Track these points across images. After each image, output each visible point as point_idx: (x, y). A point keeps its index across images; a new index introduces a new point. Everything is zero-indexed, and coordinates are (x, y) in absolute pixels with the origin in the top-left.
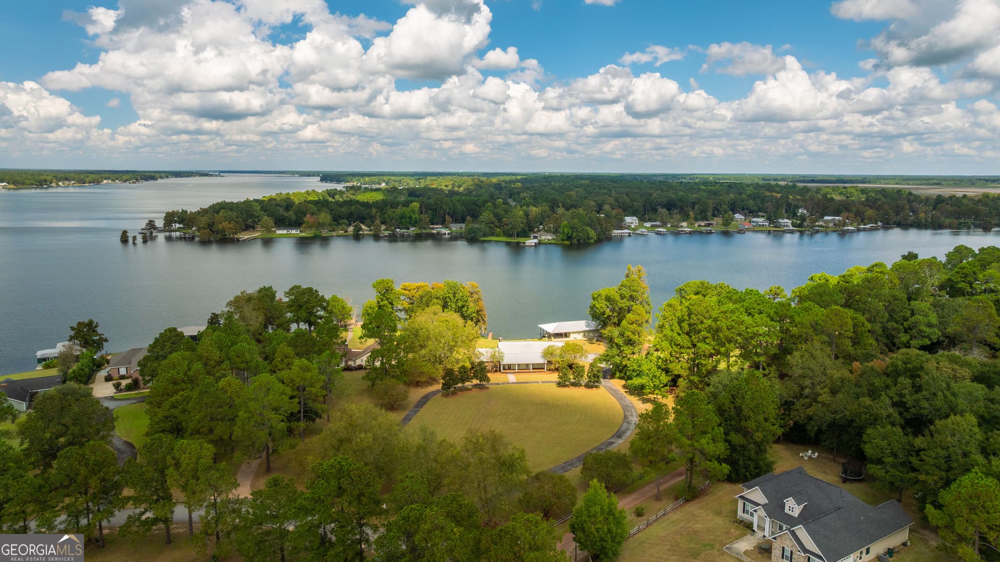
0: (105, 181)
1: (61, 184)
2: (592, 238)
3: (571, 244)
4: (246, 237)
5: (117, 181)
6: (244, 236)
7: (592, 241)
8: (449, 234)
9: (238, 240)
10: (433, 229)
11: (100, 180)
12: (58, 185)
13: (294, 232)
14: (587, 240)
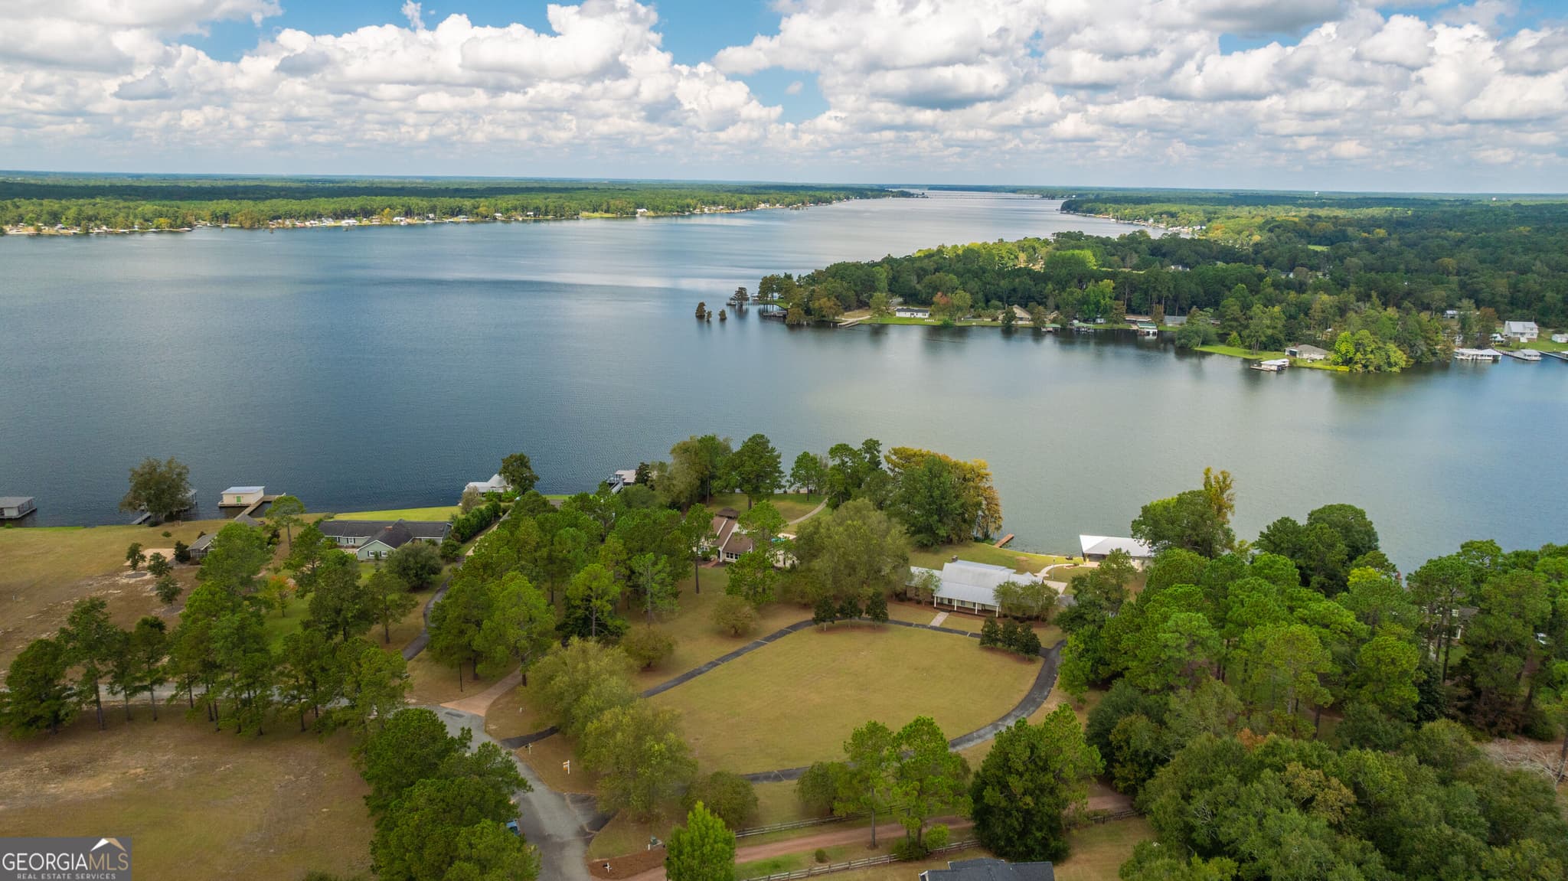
0: (762, 206)
1: (706, 210)
2: (1396, 364)
3: (1351, 371)
4: (850, 320)
5: (778, 205)
6: (849, 319)
7: (1395, 369)
8: (1154, 334)
9: (835, 324)
10: (1134, 322)
11: (755, 203)
12: (702, 213)
13: (920, 315)
14: (1385, 367)
